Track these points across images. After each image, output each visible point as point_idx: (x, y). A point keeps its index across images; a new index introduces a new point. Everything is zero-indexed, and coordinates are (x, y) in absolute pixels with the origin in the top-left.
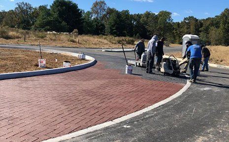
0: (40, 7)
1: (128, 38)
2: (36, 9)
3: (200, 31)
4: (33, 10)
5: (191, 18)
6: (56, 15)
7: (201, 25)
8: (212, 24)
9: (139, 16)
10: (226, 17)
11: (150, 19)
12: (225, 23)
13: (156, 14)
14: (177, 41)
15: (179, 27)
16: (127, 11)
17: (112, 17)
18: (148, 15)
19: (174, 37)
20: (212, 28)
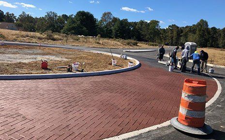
0: (63, 15)
1: (133, 41)
2: (60, 16)
3: (181, 36)
4: (57, 17)
5: (174, 26)
6: (79, 22)
7: (182, 31)
8: (190, 31)
9: (135, 23)
10: (201, 26)
11: (144, 26)
12: (200, 30)
13: (149, 22)
14: (163, 43)
15: (164, 32)
16: (126, 20)
17: (117, 24)
18: (142, 23)
19: (161, 39)
20: (190, 34)
